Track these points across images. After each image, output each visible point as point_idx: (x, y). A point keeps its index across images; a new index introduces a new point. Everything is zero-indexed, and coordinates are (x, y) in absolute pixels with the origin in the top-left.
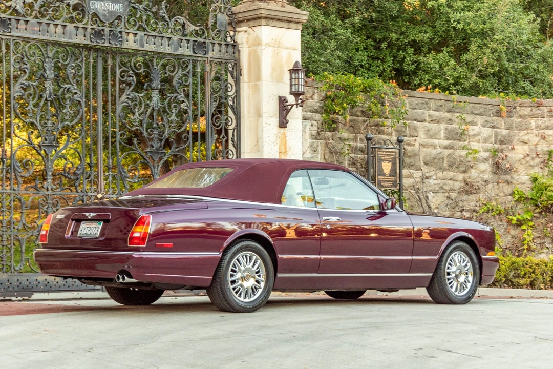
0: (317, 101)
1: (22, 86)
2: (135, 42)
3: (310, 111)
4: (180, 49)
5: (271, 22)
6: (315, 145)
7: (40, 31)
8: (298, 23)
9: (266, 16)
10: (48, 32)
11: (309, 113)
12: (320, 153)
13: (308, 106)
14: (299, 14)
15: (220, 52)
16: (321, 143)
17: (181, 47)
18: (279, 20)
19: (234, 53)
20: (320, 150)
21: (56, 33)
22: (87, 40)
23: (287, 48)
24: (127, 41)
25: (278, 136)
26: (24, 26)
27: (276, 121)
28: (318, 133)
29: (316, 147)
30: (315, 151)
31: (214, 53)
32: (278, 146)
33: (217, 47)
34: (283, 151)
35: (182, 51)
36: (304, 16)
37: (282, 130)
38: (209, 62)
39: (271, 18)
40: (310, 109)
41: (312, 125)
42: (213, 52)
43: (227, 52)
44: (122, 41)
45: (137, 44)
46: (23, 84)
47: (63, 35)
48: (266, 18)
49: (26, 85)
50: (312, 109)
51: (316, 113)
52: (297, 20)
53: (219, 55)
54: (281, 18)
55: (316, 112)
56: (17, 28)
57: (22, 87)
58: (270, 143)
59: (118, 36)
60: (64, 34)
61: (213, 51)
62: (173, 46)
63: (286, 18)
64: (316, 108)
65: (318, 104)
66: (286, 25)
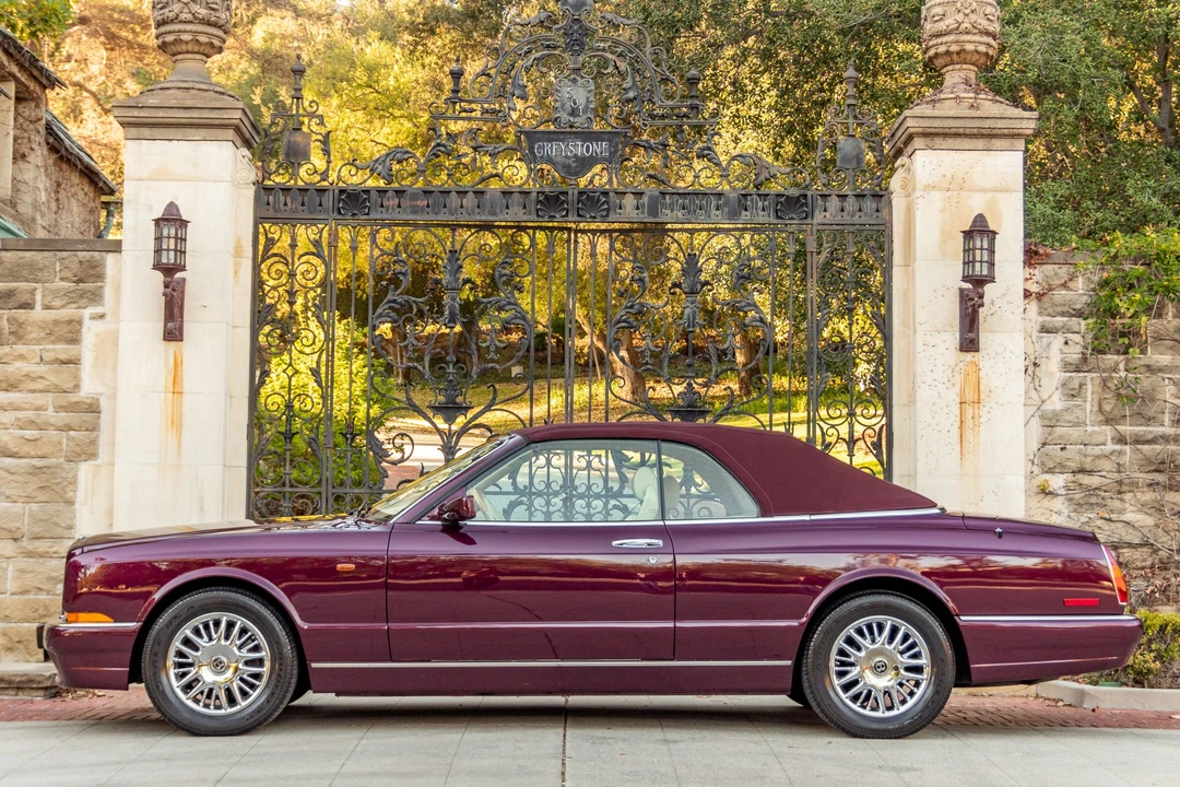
0: (1081, 292)
1: (392, 305)
2: (638, 208)
3: (1063, 314)
4: (744, 213)
5: (938, 141)
6: (1075, 384)
7: (428, 206)
8: (1014, 136)
9: (920, 130)
10: (445, 206)
11: (1059, 319)
12: (1089, 399)
13: (1054, 305)
14: (1011, 119)
15: (842, 210)
16: (1092, 379)
17: (746, 210)
18: (957, 135)
19: (878, 211)
20: (1089, 393)
21: (462, 207)
22: (530, 214)
23: (984, 190)
24: (620, 208)
25: (957, 369)
26: (397, 201)
27: (953, 337)
28: (1085, 359)
29: (1077, 387)
30: (1073, 396)
31: (827, 214)
32: (957, 389)
33: (834, 203)
34: (969, 397)
35: (748, 218)
36: (1025, 122)
37: (969, 356)
38: (815, 232)
39: (937, 135)
40: (1059, 309)
41: (1066, 343)
42: (823, 214)
43: (860, 210)
44: (608, 210)
45: (643, 213)
46: (394, 301)
47: (477, 210)
48: (925, 135)
49: (400, 304)
50: (1066, 309)
51: (1080, 316)
52: (1006, 131)
53: (840, 218)
54: (961, 131)
55: (1079, 314)
56: (382, 206)
57: (390, 308)
58: (936, 383)
59: (599, 200)
60: (479, 207)
61: (825, 210)
62: (726, 210)
63: (975, 131)
64: (1078, 307)
65: (1085, 299)
66: (980, 143)
